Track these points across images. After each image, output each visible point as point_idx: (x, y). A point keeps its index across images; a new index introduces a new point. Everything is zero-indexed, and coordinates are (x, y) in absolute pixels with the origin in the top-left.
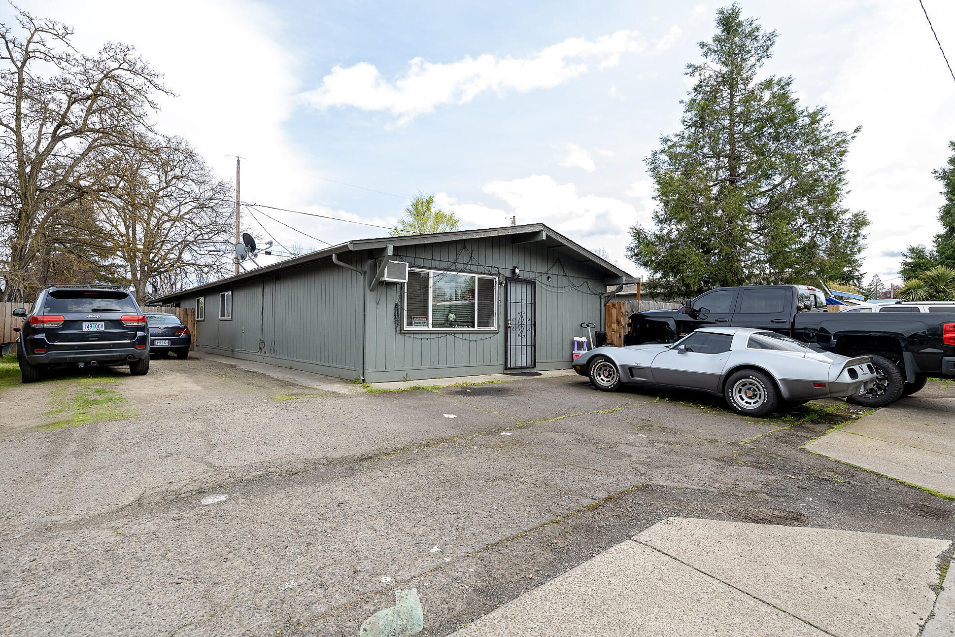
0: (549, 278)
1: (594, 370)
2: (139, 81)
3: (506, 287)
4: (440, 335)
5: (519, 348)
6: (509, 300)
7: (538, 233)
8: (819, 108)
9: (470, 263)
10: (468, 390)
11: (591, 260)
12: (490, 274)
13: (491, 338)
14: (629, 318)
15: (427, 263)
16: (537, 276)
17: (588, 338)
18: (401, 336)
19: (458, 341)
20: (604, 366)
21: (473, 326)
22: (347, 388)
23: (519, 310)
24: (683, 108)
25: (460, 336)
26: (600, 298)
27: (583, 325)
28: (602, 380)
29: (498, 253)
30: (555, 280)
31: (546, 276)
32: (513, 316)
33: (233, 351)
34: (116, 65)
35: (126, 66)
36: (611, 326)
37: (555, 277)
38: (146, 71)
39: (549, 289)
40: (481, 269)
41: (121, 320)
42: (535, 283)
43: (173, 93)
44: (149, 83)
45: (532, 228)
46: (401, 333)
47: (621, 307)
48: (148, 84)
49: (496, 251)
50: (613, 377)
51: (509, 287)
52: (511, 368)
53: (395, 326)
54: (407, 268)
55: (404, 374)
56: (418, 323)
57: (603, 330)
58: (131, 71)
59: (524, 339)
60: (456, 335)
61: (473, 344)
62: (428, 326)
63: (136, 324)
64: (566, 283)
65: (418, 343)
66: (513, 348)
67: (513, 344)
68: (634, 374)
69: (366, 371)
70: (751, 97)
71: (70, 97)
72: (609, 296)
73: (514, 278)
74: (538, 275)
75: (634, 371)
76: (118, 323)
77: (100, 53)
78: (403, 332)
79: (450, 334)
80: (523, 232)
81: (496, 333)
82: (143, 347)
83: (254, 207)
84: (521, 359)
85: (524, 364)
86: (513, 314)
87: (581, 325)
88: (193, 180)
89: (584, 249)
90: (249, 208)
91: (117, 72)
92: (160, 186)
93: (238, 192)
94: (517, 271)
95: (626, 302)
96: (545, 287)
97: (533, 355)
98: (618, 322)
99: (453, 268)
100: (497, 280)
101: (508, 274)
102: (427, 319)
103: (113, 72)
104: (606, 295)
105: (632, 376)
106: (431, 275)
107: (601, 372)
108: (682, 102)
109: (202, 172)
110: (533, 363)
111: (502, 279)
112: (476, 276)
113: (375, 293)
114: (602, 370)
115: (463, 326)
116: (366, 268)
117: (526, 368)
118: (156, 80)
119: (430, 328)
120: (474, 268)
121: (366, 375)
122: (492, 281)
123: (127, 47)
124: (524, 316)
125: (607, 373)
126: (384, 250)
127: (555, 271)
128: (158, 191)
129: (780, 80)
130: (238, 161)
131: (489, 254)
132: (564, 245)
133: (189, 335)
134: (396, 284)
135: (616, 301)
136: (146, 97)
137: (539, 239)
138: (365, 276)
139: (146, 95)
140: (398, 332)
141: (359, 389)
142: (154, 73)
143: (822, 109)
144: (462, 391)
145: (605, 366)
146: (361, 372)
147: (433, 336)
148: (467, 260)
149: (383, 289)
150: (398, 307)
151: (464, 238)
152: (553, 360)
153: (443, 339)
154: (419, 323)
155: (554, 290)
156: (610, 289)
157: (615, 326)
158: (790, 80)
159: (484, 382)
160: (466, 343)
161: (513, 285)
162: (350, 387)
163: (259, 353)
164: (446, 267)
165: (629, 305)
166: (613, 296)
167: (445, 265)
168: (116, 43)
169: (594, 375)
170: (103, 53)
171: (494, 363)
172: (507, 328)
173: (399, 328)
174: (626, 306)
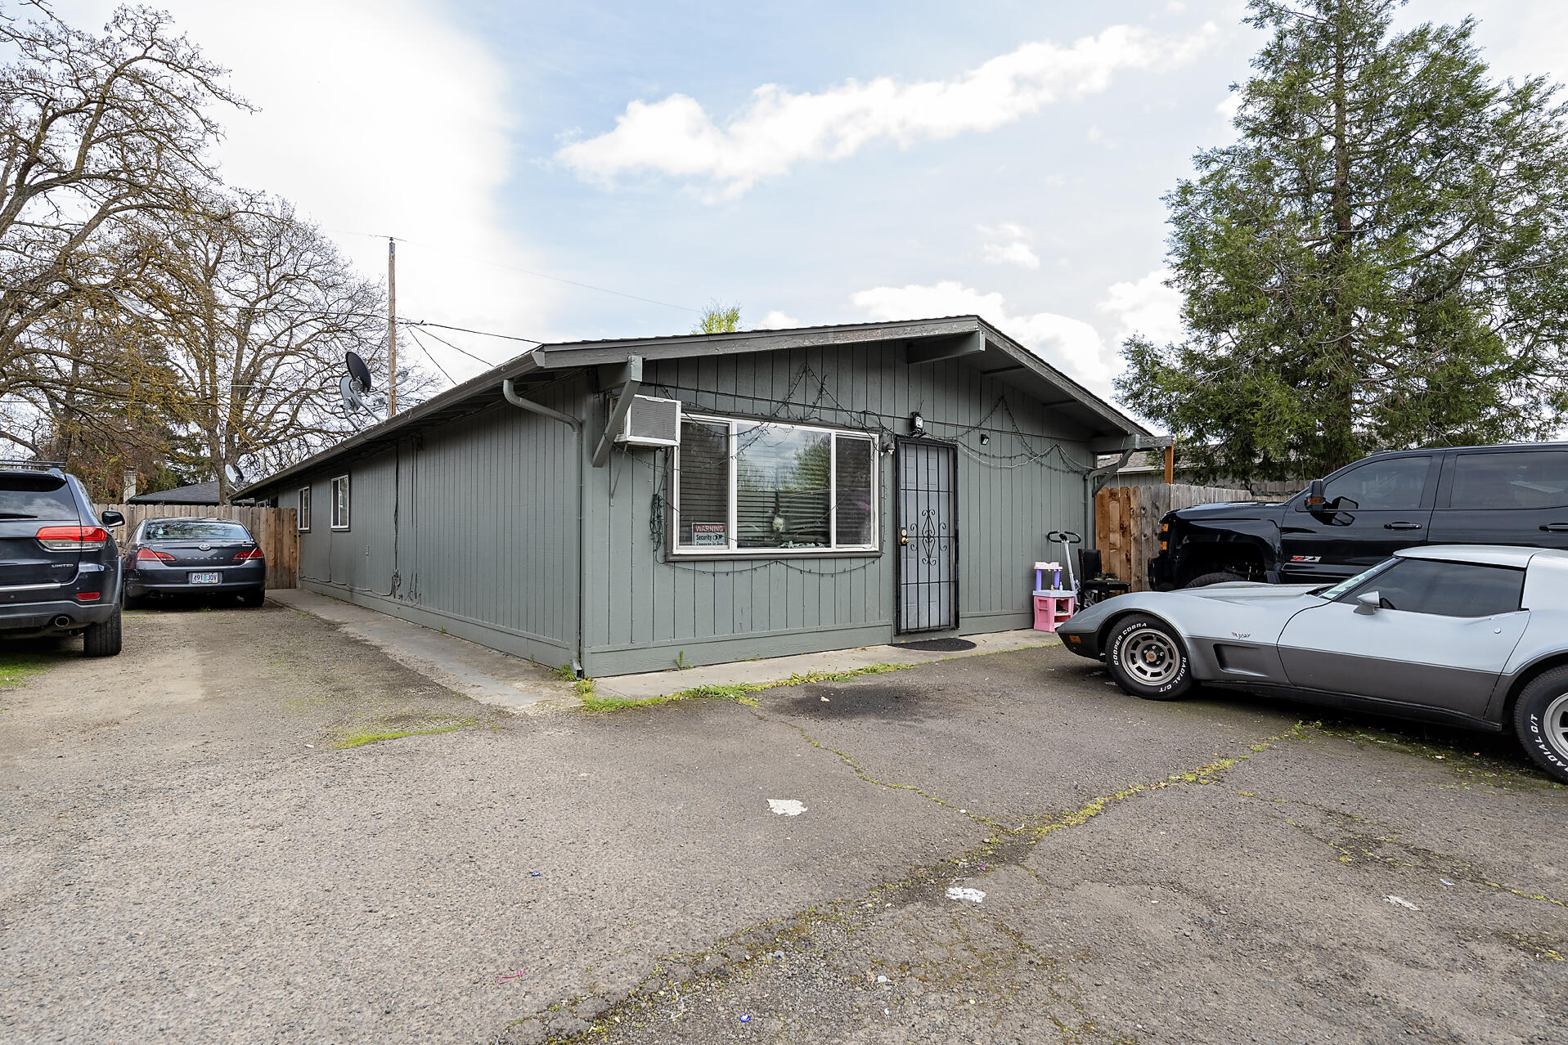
0: (983, 438)
1: (1120, 647)
2: (183, 82)
3: (896, 458)
4: (756, 564)
5: (923, 588)
6: (903, 486)
7: (969, 336)
8: (1531, 79)
9: (818, 405)
10: (823, 699)
11: (1074, 400)
12: (863, 430)
13: (864, 567)
14: (1164, 521)
15: (725, 404)
16: (959, 433)
17: (1064, 564)
18: (666, 569)
19: (794, 575)
20: (1144, 639)
21: (828, 543)
22: (540, 694)
23: (923, 507)
24: (1237, 99)
25: (798, 565)
26: (1085, 480)
27: (1053, 537)
28: (1142, 672)
29: (878, 384)
30: (996, 443)
31: (976, 434)
32: (912, 521)
33: (351, 591)
34: (139, 51)
35: (156, 52)
36: (1107, 537)
37: (995, 437)
38: (196, 64)
39: (984, 461)
40: (844, 418)
41: (37, 539)
42: (955, 449)
43: (249, 104)
44: (203, 85)
45: (955, 326)
46: (667, 562)
47: (1129, 499)
48: (202, 88)
49: (874, 379)
50: (1170, 665)
51: (902, 458)
52: (909, 632)
53: (652, 546)
54: (679, 415)
55: (674, 654)
56: (704, 538)
57: (1090, 547)
58: (167, 63)
59: (934, 569)
60: (790, 563)
61: (827, 582)
62: (727, 543)
63: (75, 546)
64: (1018, 449)
65: (705, 583)
66: (912, 589)
67: (912, 579)
68: (1227, 659)
69: (586, 651)
70: (1380, 69)
71: (44, 108)
72: (1102, 477)
73: (912, 438)
74: (961, 431)
75: (1227, 653)
76: (29, 545)
77: (106, 28)
78: (671, 558)
79: (776, 560)
80: (937, 333)
81: (875, 556)
82: (94, 596)
83: (421, 327)
84: (928, 611)
85: (934, 623)
86: (909, 514)
87: (1048, 537)
88: (315, 283)
89: (1061, 374)
90: (412, 328)
91: (142, 65)
92: (258, 294)
93: (392, 301)
94: (919, 423)
95: (1142, 488)
96: (975, 456)
97: (952, 601)
98: (1124, 530)
99: (782, 414)
100: (877, 441)
101: (900, 428)
102: (726, 530)
103: (134, 65)
104: (1095, 473)
105: (1223, 663)
106: (733, 430)
107: (1137, 652)
108: (1234, 87)
109: (330, 267)
110: (953, 619)
111: (887, 440)
112: (833, 433)
113: (606, 469)
114: (1140, 648)
115: (805, 543)
116: (584, 415)
117: (939, 629)
118: (215, 80)
119: (733, 549)
120: (827, 416)
121: (586, 658)
122: (865, 446)
123: (156, 15)
124: (934, 518)
125: (1152, 655)
126: (622, 367)
127: (996, 422)
128: (256, 302)
129: (1443, 30)
130: (392, 246)
131: (860, 385)
132: (1022, 366)
133: (262, 562)
134: (654, 449)
135: (1118, 486)
136: (196, 112)
137: (970, 349)
138: (581, 432)
139: (198, 108)
140: (660, 559)
141: (565, 697)
142: (209, 66)
143: (1540, 81)
144: (808, 699)
145: (1148, 637)
146: (575, 654)
147: (738, 566)
148: (812, 398)
149: (622, 462)
150: (659, 503)
151: (807, 343)
152: (994, 612)
153: (762, 572)
154: (709, 537)
155: (995, 463)
156: (1105, 460)
157: (1115, 538)
158: (1468, 25)
159: (855, 668)
160: (811, 580)
161: (911, 454)
162: (546, 692)
163: (392, 597)
164: (767, 413)
165: (1147, 495)
166: (1111, 474)
167: (764, 408)
168: (134, 7)
169: (1119, 660)
170: (113, 28)
171: (872, 623)
172: (898, 545)
173: (661, 550)
174: (1142, 495)
